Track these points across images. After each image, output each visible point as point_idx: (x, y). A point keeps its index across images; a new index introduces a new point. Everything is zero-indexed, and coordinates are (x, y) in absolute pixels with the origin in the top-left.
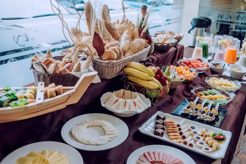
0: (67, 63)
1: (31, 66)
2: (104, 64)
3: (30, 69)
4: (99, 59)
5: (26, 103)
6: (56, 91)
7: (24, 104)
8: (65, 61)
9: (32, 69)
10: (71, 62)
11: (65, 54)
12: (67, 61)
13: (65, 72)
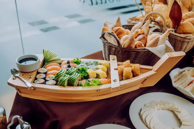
0: (140, 34)
1: (101, 36)
2: (179, 38)
3: (100, 38)
4: (173, 31)
5: (99, 84)
6: (133, 72)
7: (97, 84)
8: (137, 32)
9: (102, 38)
10: (143, 34)
11: (134, 22)
12: (140, 33)
13: (140, 46)
